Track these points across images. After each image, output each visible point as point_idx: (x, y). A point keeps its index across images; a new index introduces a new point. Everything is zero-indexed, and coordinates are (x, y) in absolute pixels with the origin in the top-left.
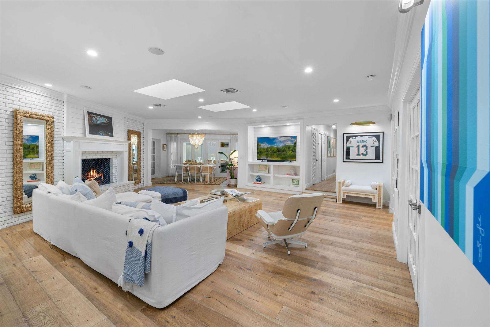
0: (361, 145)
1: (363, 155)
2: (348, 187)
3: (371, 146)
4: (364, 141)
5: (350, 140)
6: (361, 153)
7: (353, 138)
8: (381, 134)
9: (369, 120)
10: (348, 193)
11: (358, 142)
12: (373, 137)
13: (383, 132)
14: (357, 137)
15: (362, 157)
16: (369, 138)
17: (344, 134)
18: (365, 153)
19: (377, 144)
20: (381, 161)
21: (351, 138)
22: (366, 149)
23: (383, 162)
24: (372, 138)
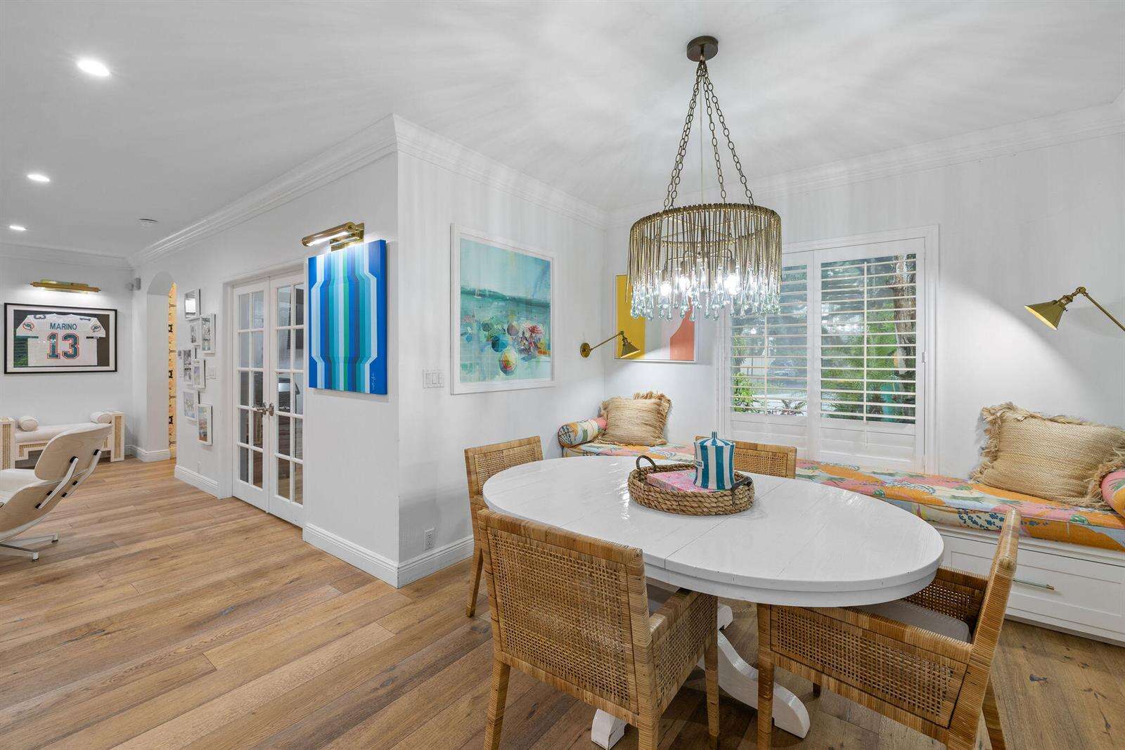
0: (61, 333)
1: (66, 354)
2: (32, 433)
3: (87, 338)
4: (70, 327)
5: (26, 321)
6: (60, 350)
7: (38, 316)
8: (112, 314)
9: (81, 281)
10: (33, 446)
11: (52, 326)
12: (92, 319)
13: (116, 311)
14: (47, 316)
15: (63, 361)
16: (81, 319)
17: (6, 305)
18: (71, 351)
19: (101, 333)
20: (112, 367)
21: (30, 318)
22: (76, 343)
23: (116, 370)
24: (89, 320)
